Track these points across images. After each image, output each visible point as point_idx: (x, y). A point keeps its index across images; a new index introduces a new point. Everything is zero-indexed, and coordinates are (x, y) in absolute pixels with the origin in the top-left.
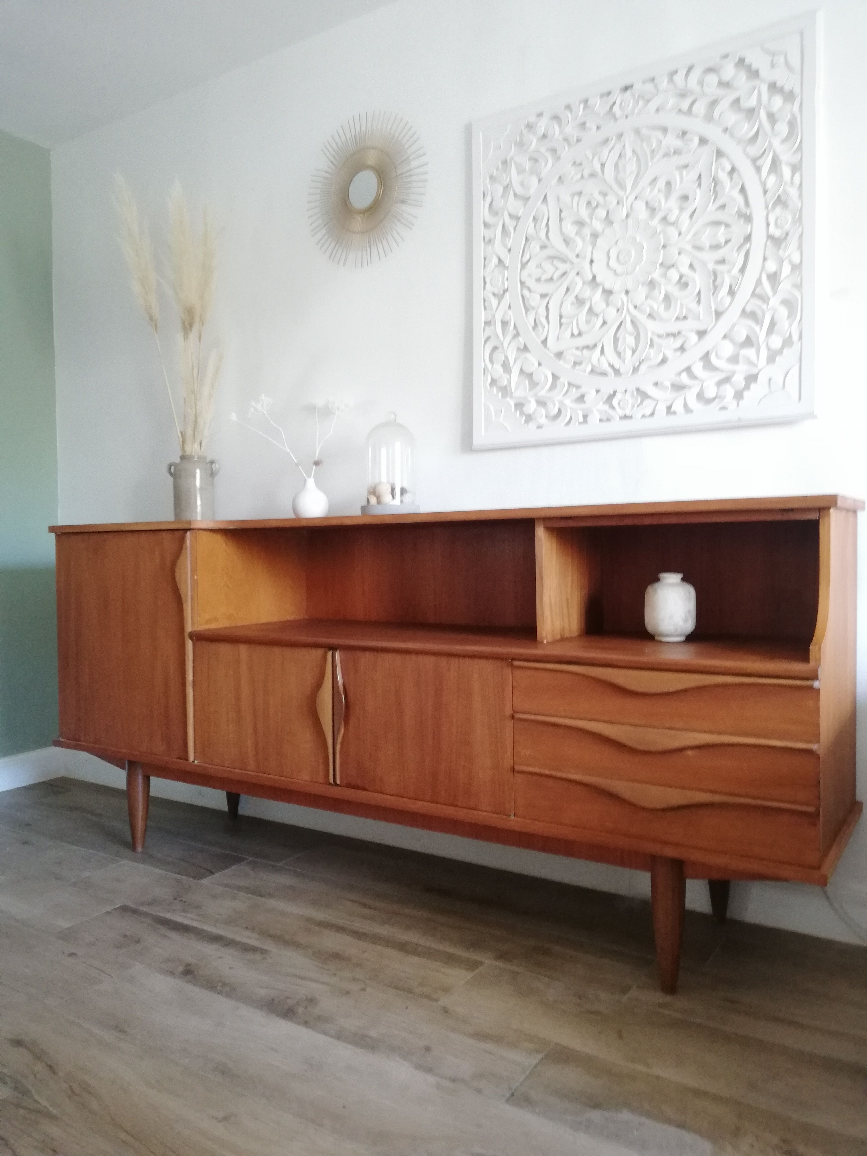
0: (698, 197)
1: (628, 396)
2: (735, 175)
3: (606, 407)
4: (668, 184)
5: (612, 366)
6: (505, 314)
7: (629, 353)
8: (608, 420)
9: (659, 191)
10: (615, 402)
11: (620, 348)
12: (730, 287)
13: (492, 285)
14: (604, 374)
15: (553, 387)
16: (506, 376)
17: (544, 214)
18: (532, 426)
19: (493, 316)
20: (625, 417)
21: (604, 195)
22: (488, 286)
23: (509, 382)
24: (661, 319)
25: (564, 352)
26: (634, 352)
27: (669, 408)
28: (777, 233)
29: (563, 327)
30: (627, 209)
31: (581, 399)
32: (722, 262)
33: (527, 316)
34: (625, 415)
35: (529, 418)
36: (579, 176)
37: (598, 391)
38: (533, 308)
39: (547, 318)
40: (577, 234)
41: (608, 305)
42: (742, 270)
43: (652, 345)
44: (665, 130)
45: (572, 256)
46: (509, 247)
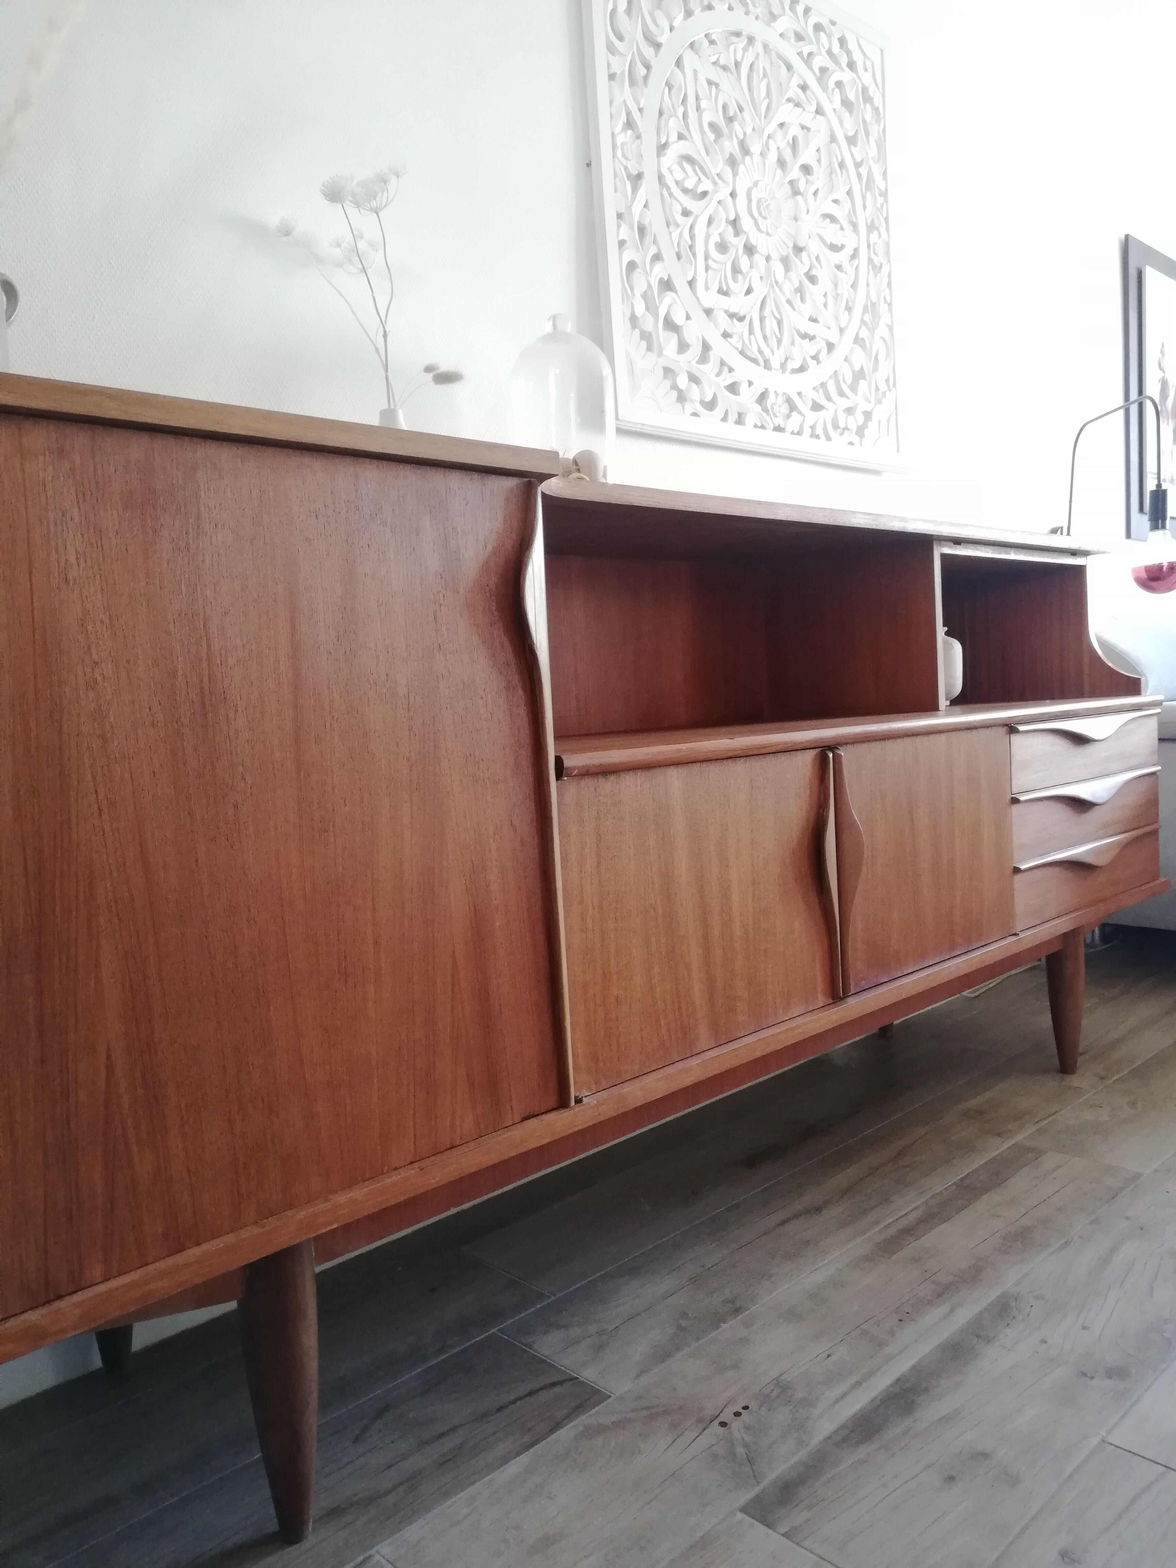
0: (819, 178)
1: (780, 400)
2: (844, 171)
3: (758, 408)
4: (794, 139)
5: (760, 352)
6: (642, 214)
7: (775, 340)
8: (763, 427)
9: (788, 142)
10: (769, 403)
11: (768, 333)
12: (847, 301)
13: (624, 155)
14: (755, 361)
15: (704, 359)
16: (650, 318)
17: (681, 87)
18: (689, 408)
19: (629, 208)
20: (778, 429)
21: (741, 109)
22: (619, 153)
23: (656, 327)
24: (800, 313)
25: (715, 312)
26: (779, 342)
27: (813, 428)
28: (877, 260)
29: (710, 271)
30: (763, 144)
31: (733, 388)
32: (839, 267)
33: (670, 233)
34: (779, 425)
35: (682, 398)
36: (713, 59)
37: (750, 384)
38: (677, 225)
39: (691, 247)
40: (715, 141)
41: (751, 267)
42: (854, 286)
43: (793, 344)
44: (789, 67)
45: (714, 172)
46: (641, 107)
